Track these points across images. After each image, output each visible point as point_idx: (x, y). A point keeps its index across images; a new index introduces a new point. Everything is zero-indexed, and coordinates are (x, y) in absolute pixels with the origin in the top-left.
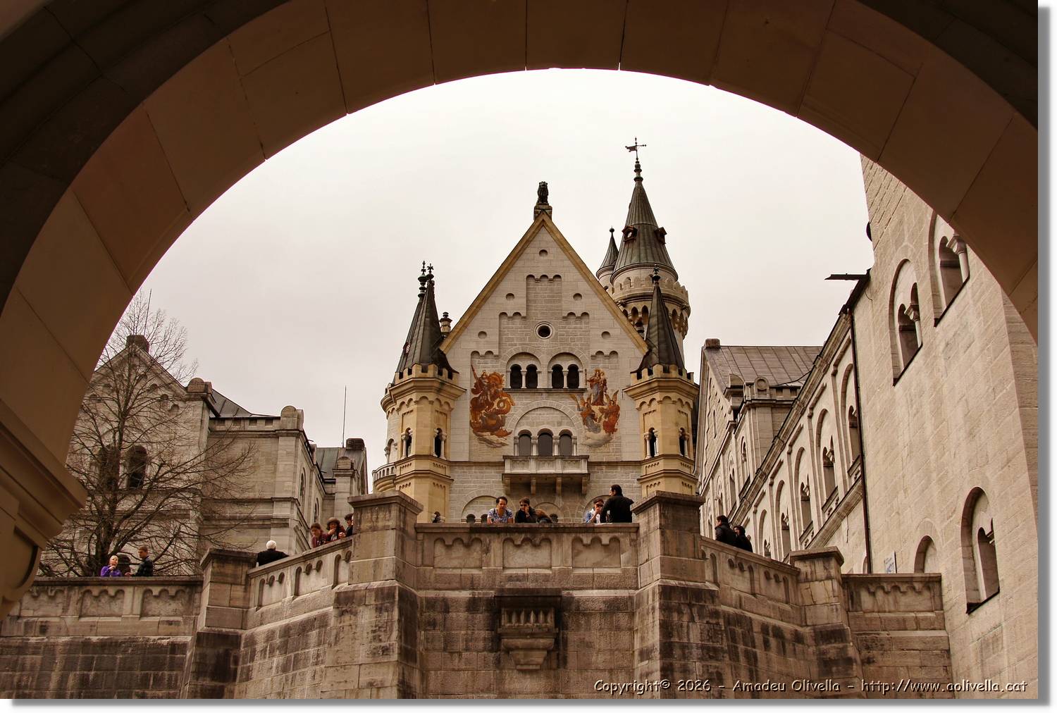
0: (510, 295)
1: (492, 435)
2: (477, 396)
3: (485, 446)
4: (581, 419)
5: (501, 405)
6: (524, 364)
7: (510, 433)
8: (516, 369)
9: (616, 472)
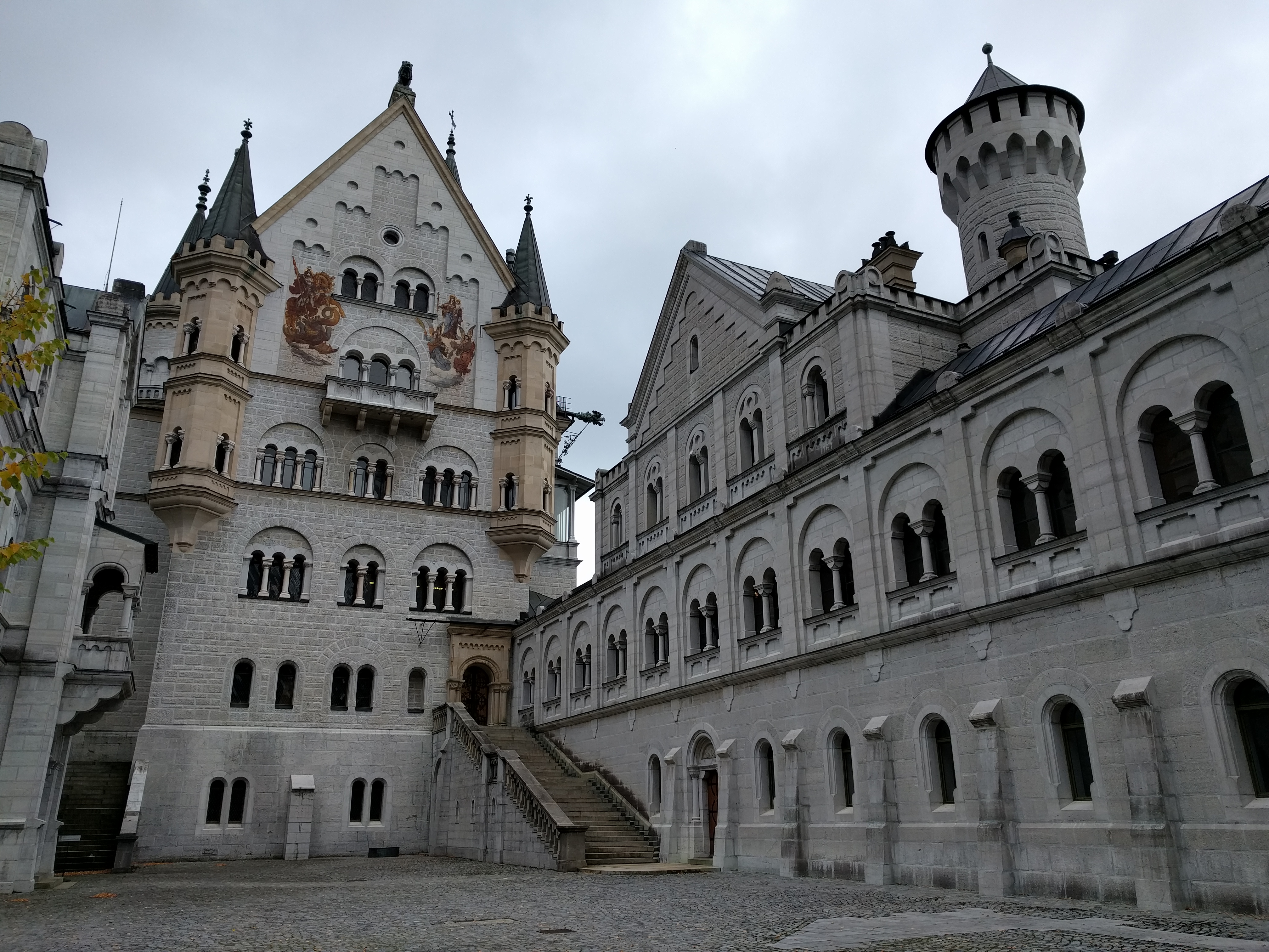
0: (354, 184)
1: (310, 348)
2: (297, 296)
3: (300, 361)
4: (427, 351)
5: (328, 313)
6: (362, 270)
7: (336, 350)
8: (350, 275)
9: (465, 420)
